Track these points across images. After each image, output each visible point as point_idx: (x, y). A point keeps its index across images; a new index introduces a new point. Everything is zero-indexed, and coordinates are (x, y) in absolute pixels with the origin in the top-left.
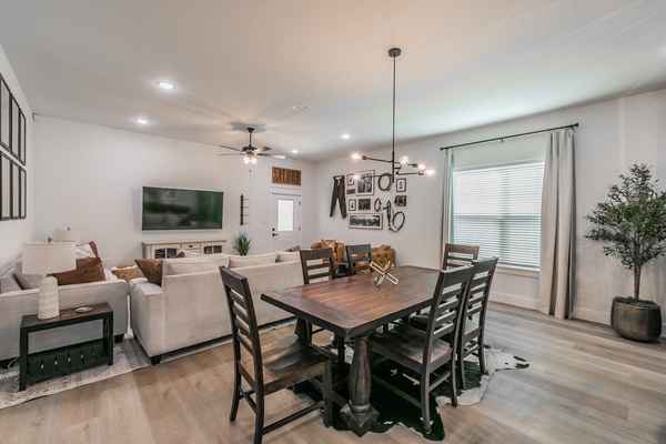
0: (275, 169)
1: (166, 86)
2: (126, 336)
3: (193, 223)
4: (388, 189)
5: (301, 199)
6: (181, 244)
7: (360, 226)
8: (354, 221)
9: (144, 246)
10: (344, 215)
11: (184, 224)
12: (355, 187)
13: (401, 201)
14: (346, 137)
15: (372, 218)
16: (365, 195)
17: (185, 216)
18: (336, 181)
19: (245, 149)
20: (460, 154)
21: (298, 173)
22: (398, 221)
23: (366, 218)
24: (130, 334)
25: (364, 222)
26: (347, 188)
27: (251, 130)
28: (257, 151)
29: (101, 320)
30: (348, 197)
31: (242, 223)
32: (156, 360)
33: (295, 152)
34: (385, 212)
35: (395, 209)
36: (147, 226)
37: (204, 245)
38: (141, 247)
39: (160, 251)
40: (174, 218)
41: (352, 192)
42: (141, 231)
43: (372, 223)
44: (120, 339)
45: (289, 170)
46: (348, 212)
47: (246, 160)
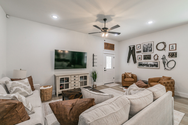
0: (105, 44)
4: (164, 49)
5: (114, 56)
6: (71, 76)
7: (145, 67)
8: (140, 65)
9: (55, 77)
10: (135, 62)
11: (69, 67)
12: (142, 50)
13: (173, 55)
14: (150, 22)
15: (153, 63)
16: (148, 53)
18: (130, 48)
19: (103, 29)
21: (113, 45)
22: (171, 65)
23: (149, 63)
25: (147, 65)
26: (136, 50)
27: (105, 20)
28: (108, 30)
30: (137, 55)
31: (93, 66)
34: (161, 61)
35: (168, 59)
36: (56, 67)
37: (80, 76)
38: (54, 76)
39: (62, 79)
40: (65, 64)
41: (140, 52)
42: (54, 70)
43: (152, 66)
45: (110, 44)
46: (137, 61)
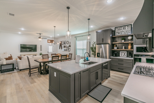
0: (48, 40)
1: (23, 29)
2: (16, 68)
3: (32, 51)
4: (68, 44)
7: (64, 51)
9: (21, 55)
11: (30, 51)
13: (70, 46)
14: (58, 35)
16: (65, 45)
17: (31, 49)
19: (39, 38)
20: (77, 38)
24: (17, 68)
27: (40, 34)
28: (41, 38)
29: (12, 65)
30: (62, 45)
31: (41, 51)
32: (20, 70)
33: (51, 37)
34: (67, 48)
35: (69, 47)
36: (21, 51)
40: (28, 50)
41: (63, 44)
43: (66, 50)
44: (15, 68)
45: (51, 40)
47: (39, 39)
